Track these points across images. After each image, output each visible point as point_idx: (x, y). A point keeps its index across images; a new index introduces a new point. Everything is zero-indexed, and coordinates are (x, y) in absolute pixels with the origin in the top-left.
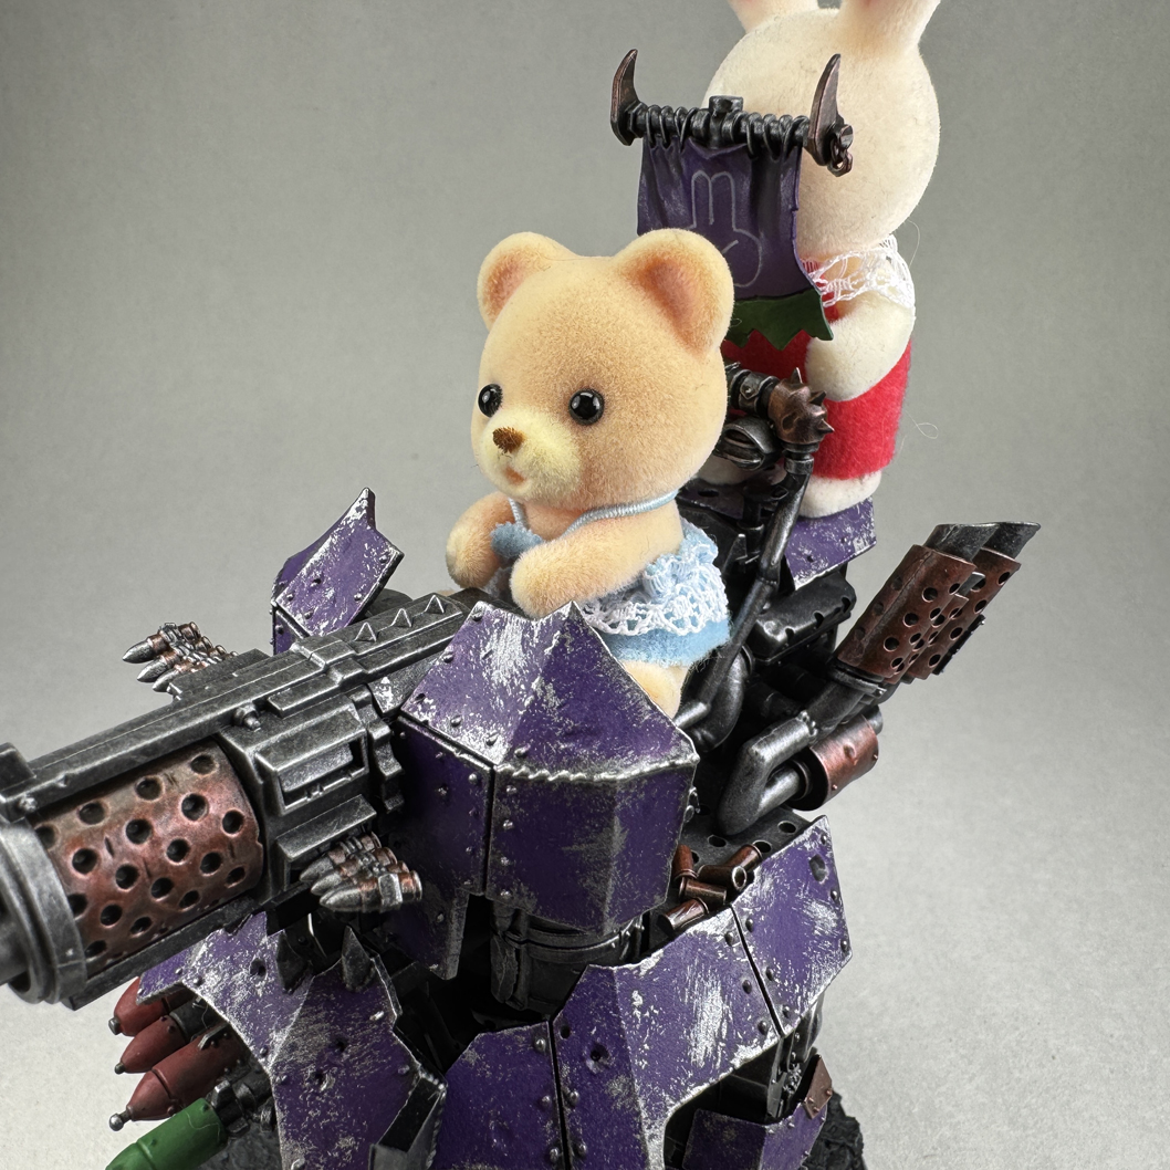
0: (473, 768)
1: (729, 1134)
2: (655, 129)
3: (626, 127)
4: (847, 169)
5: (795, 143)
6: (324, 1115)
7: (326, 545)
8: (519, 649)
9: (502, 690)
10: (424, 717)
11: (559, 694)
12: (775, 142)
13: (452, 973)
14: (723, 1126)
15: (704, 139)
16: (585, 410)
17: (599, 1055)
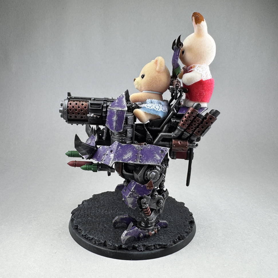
17: (111, 151)
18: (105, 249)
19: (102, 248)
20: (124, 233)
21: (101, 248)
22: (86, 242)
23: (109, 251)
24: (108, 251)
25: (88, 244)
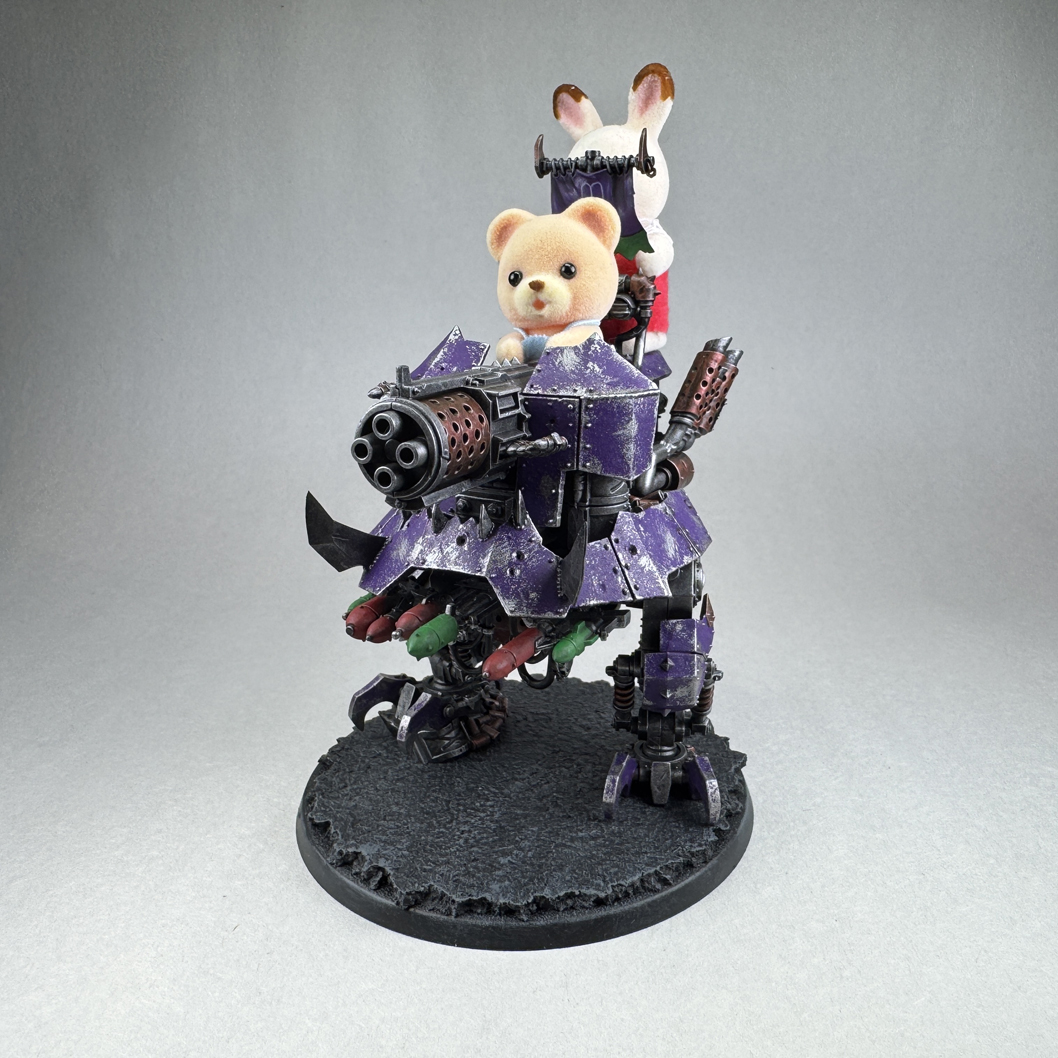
0: (569, 402)
1: (679, 627)
2: (558, 168)
3: (542, 169)
4: (654, 175)
5: (630, 166)
6: (519, 586)
7: (441, 353)
8: (575, 357)
9: (573, 372)
10: (536, 392)
11: (600, 367)
12: (621, 167)
13: (558, 525)
14: (675, 624)
15: (584, 169)
16: (568, 272)
17: (633, 550)
18: (698, 874)
19: (690, 879)
20: (710, 791)
21: (687, 881)
22: (635, 905)
23: (710, 869)
24: (706, 872)
25: (642, 907)
